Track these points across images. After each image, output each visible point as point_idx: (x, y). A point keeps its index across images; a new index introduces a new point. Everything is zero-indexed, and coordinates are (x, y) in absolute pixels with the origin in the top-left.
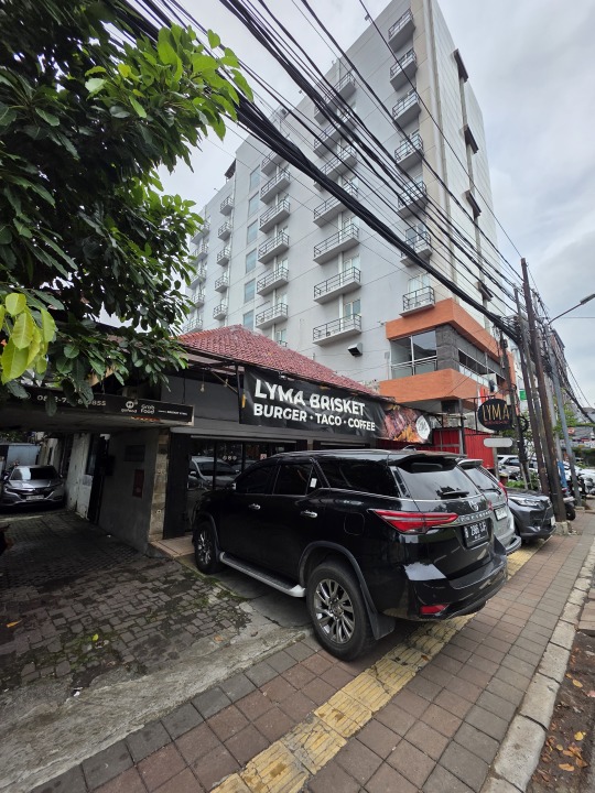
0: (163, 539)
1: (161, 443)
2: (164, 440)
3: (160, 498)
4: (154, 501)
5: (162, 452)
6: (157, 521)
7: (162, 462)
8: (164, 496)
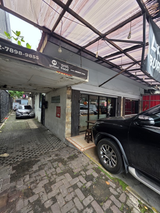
0: (71, 137)
1: (68, 94)
2: (69, 93)
3: (69, 119)
4: (67, 121)
5: (69, 98)
6: (68, 129)
7: (69, 102)
8: (70, 118)
